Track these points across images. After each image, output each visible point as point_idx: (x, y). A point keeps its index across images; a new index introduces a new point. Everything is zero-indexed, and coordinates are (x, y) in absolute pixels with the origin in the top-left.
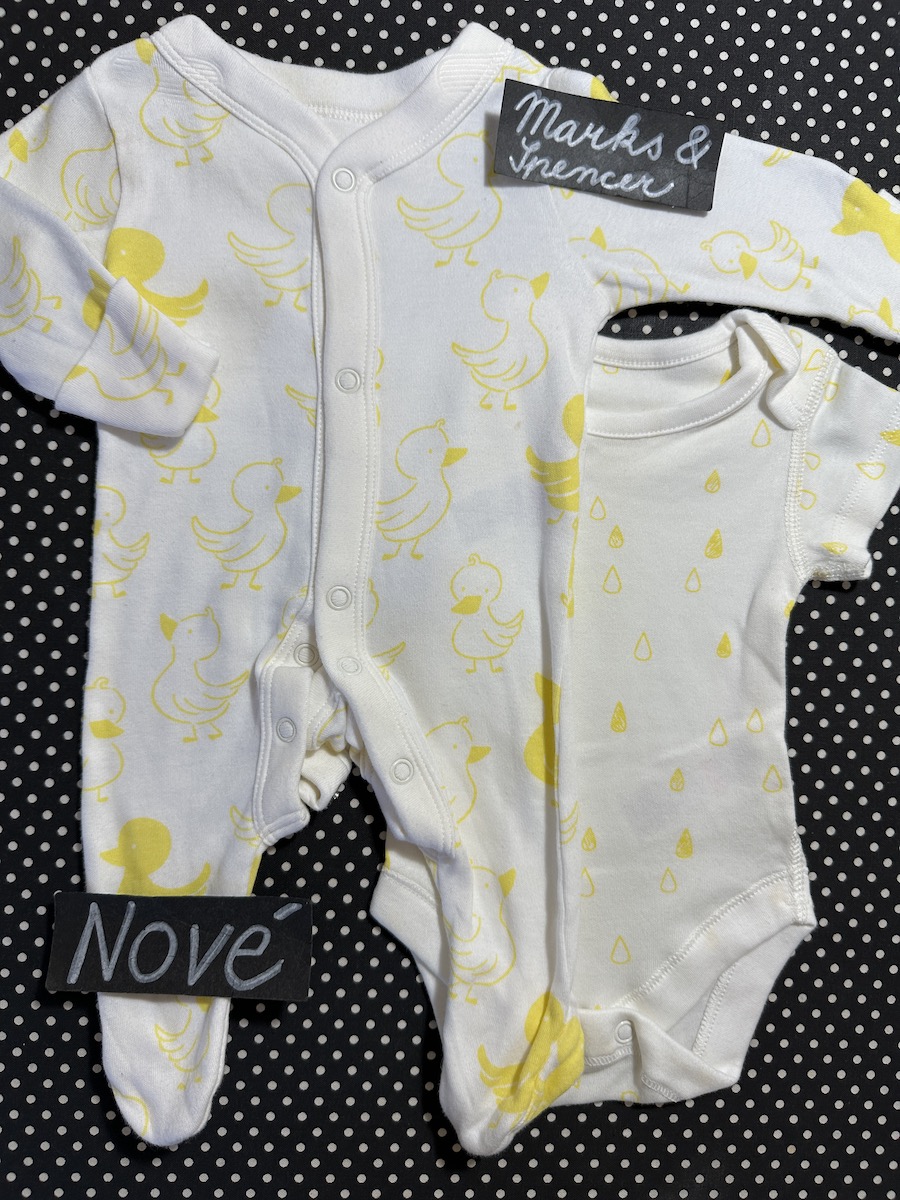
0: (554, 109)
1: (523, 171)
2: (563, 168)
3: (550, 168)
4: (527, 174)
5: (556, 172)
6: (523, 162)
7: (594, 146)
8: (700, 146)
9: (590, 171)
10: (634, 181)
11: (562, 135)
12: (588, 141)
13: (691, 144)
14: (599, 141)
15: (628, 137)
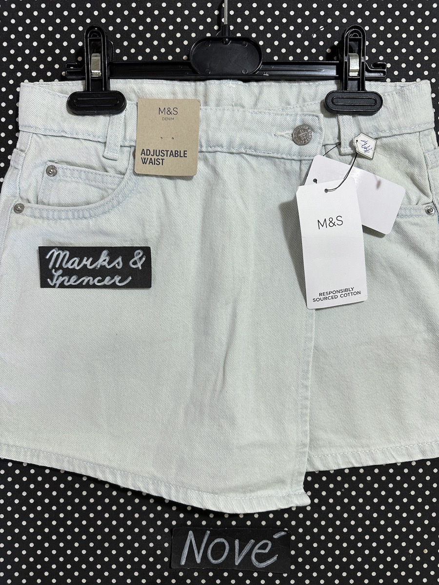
2: (75, 280)
3: (69, 281)
4: (57, 285)
5: (72, 282)
6: (55, 280)
7: (89, 267)
9: (89, 278)
10: (112, 278)
11: (71, 265)
12: (85, 266)
13: (136, 258)
14: (91, 265)
15: (104, 261)
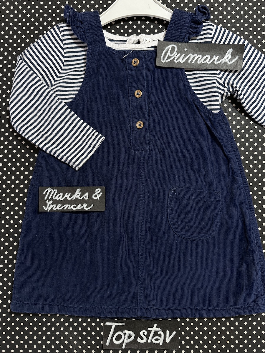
0: (55, 192)
1: (48, 209)
8: (99, 193)
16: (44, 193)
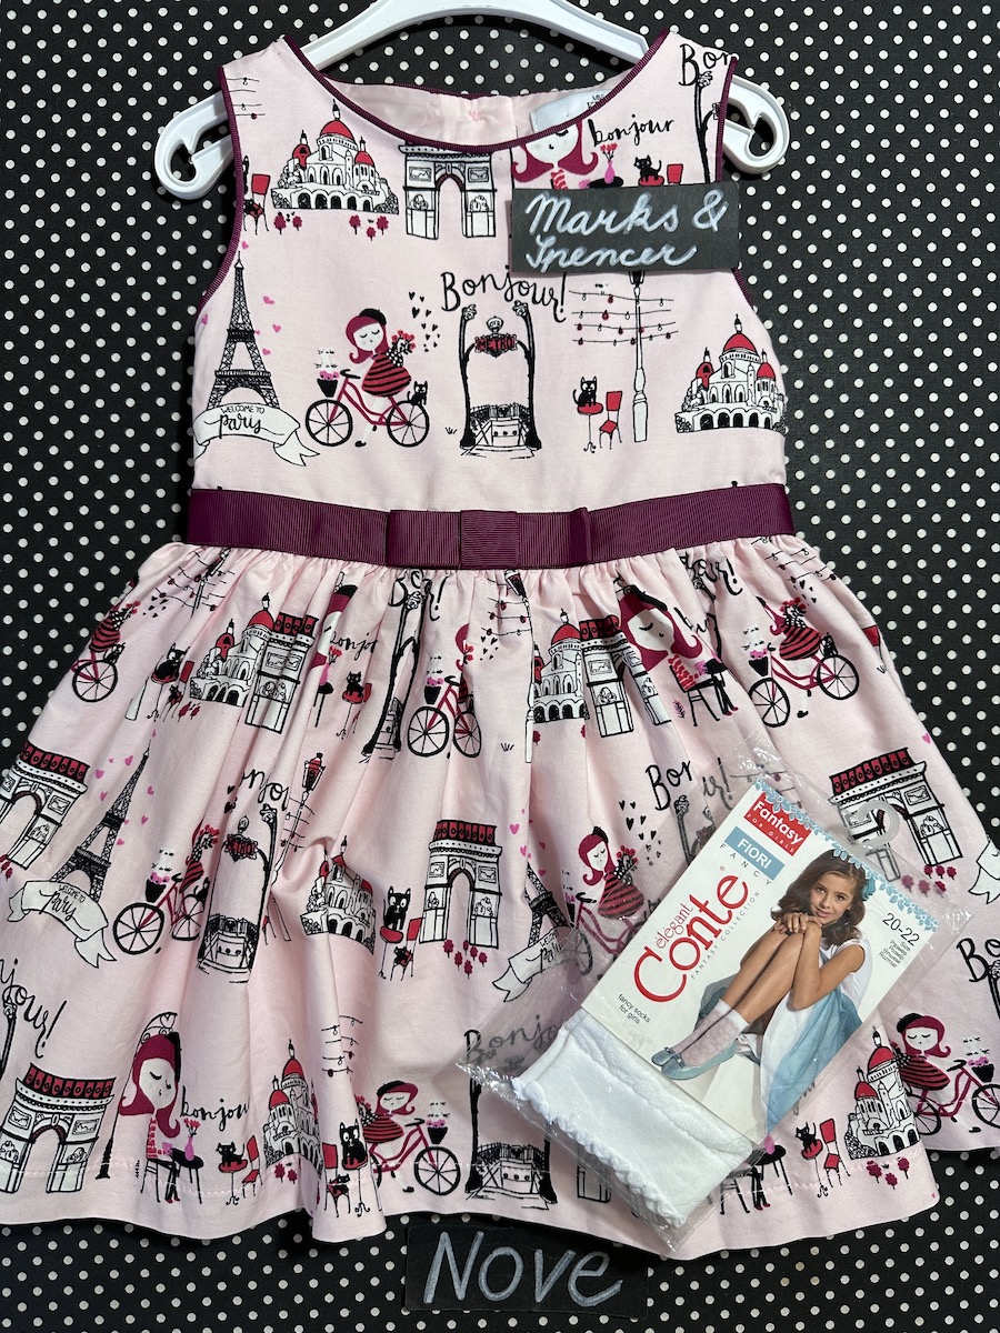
0: (563, 206)
1: (541, 265)
2: (581, 255)
3: (568, 258)
4: (545, 269)
5: (574, 260)
6: (540, 257)
7: (609, 230)
8: (717, 208)
9: (608, 253)
10: (657, 250)
11: (574, 227)
12: (602, 227)
13: (707, 209)
14: (614, 225)
15: (642, 216)
16: (528, 211)
